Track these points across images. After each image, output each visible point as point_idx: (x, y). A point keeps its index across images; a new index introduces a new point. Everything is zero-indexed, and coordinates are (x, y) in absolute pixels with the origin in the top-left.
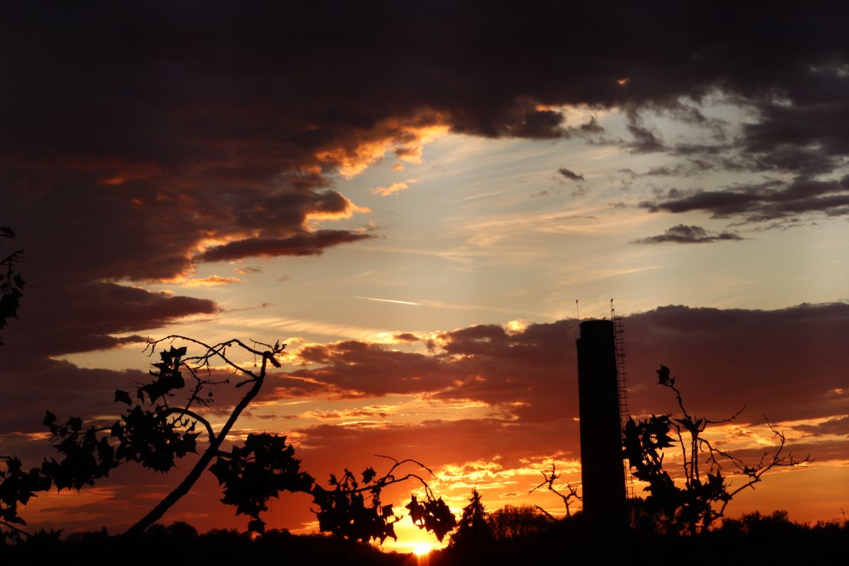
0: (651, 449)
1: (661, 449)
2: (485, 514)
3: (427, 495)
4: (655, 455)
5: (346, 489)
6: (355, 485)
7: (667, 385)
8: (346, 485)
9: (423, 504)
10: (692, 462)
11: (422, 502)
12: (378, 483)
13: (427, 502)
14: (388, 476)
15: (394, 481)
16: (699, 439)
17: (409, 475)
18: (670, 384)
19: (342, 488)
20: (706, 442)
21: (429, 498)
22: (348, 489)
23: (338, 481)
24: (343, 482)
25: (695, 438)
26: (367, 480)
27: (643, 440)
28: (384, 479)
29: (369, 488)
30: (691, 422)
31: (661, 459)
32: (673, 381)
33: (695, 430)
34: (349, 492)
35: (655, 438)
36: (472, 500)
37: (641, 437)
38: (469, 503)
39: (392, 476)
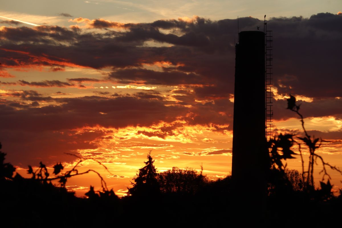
0: (278, 159)
1: (285, 159)
2: (156, 174)
3: (102, 186)
4: (280, 164)
5: (40, 178)
6: (47, 174)
7: (293, 110)
8: (40, 175)
9: (98, 193)
10: (308, 172)
11: (98, 191)
12: (65, 174)
13: (102, 191)
14: (73, 170)
15: (77, 174)
16: (316, 155)
17: (90, 170)
18: (296, 109)
19: (37, 177)
20: (320, 157)
21: (104, 189)
22: (42, 177)
23: (34, 171)
24: (37, 173)
25: (312, 154)
26: (57, 171)
27: (272, 152)
28: (70, 172)
29: (58, 177)
30: (310, 140)
31: (285, 168)
32: (298, 108)
33: (312, 147)
34: (42, 179)
35: (282, 151)
36: (147, 163)
37: (270, 150)
38: (145, 165)
39: (76, 170)
